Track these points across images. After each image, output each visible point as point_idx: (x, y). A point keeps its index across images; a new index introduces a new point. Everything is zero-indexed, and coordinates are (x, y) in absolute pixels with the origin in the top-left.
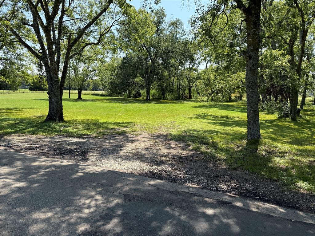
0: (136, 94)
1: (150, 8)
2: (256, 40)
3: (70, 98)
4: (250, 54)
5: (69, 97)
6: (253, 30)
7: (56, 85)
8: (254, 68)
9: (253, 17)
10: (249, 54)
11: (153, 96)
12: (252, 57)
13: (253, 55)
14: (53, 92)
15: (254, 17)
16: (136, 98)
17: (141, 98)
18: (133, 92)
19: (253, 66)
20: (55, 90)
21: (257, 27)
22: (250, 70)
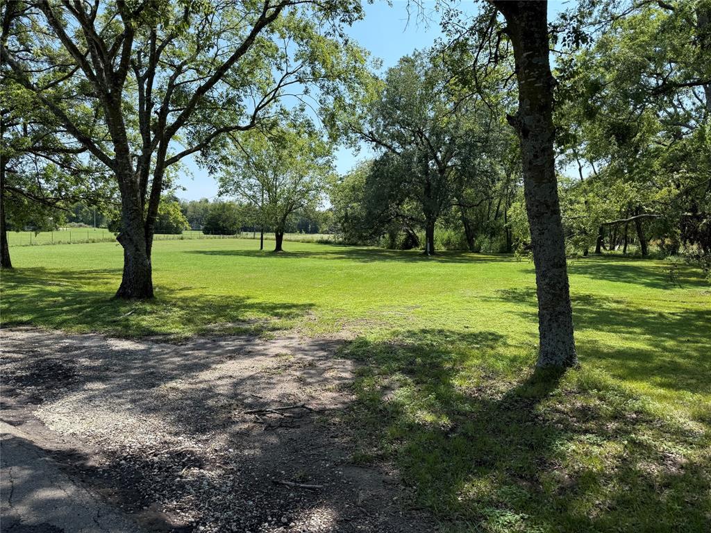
0: (407, 240)
1: (341, 36)
2: (535, 82)
3: (264, 249)
4: (525, 124)
5: (262, 248)
6: (525, 55)
7: (134, 219)
8: (539, 162)
9: (522, 17)
10: (521, 123)
11: (447, 243)
12: (529, 131)
13: (531, 126)
14: (129, 235)
15: (525, 19)
16: (407, 249)
17: (418, 250)
18: (402, 237)
19: (536, 156)
20: (133, 231)
21: (537, 45)
22: (530, 169)
